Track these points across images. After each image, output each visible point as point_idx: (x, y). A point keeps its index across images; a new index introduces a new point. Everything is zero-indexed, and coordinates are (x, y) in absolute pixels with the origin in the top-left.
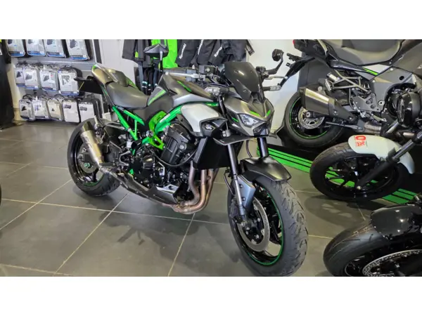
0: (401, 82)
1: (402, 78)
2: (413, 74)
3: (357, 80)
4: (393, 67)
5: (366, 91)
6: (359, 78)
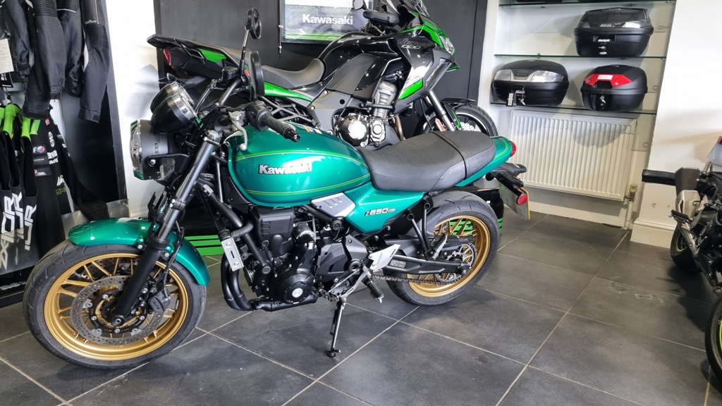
0: (343, 106)
1: (342, 102)
2: (352, 96)
3: (293, 108)
4: (326, 89)
5: (310, 121)
6: (294, 106)
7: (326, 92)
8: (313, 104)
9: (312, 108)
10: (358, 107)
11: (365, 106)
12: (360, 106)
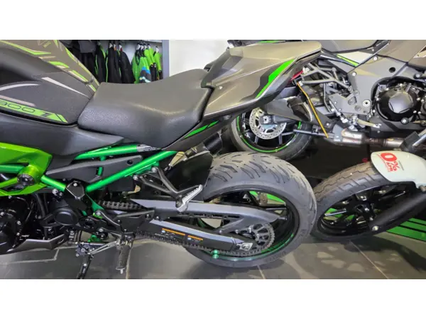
0: (391, 75)
1: (392, 70)
2: (407, 64)
3: (332, 72)
4: (377, 55)
5: (347, 87)
6: (334, 70)
7: (375, 58)
8: (356, 70)
9: (354, 74)
10: (412, 78)
11: (421, 78)
12: (415, 77)
